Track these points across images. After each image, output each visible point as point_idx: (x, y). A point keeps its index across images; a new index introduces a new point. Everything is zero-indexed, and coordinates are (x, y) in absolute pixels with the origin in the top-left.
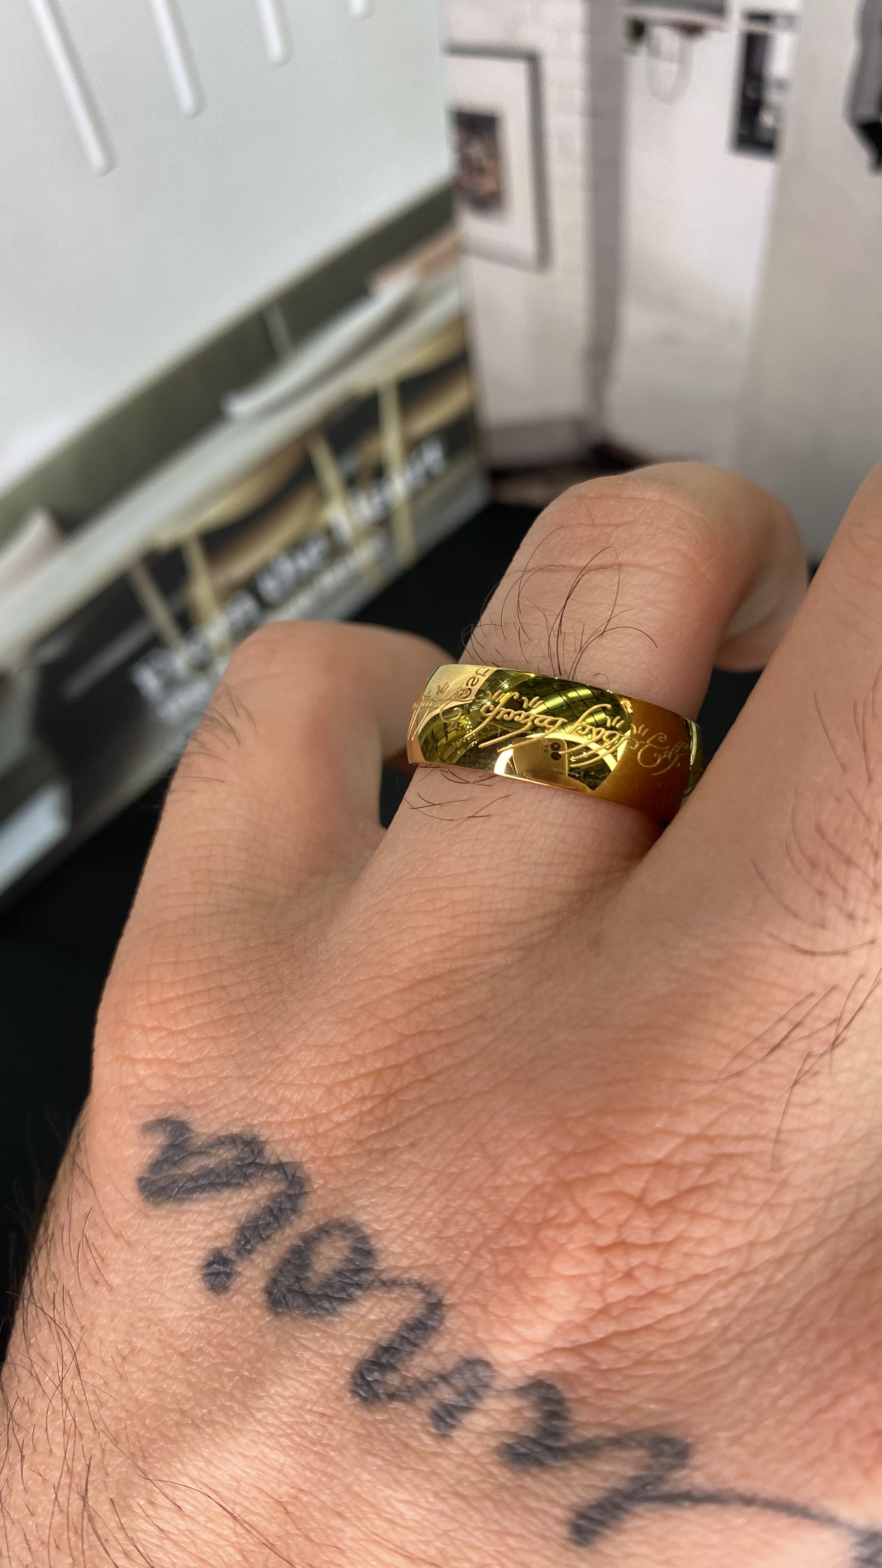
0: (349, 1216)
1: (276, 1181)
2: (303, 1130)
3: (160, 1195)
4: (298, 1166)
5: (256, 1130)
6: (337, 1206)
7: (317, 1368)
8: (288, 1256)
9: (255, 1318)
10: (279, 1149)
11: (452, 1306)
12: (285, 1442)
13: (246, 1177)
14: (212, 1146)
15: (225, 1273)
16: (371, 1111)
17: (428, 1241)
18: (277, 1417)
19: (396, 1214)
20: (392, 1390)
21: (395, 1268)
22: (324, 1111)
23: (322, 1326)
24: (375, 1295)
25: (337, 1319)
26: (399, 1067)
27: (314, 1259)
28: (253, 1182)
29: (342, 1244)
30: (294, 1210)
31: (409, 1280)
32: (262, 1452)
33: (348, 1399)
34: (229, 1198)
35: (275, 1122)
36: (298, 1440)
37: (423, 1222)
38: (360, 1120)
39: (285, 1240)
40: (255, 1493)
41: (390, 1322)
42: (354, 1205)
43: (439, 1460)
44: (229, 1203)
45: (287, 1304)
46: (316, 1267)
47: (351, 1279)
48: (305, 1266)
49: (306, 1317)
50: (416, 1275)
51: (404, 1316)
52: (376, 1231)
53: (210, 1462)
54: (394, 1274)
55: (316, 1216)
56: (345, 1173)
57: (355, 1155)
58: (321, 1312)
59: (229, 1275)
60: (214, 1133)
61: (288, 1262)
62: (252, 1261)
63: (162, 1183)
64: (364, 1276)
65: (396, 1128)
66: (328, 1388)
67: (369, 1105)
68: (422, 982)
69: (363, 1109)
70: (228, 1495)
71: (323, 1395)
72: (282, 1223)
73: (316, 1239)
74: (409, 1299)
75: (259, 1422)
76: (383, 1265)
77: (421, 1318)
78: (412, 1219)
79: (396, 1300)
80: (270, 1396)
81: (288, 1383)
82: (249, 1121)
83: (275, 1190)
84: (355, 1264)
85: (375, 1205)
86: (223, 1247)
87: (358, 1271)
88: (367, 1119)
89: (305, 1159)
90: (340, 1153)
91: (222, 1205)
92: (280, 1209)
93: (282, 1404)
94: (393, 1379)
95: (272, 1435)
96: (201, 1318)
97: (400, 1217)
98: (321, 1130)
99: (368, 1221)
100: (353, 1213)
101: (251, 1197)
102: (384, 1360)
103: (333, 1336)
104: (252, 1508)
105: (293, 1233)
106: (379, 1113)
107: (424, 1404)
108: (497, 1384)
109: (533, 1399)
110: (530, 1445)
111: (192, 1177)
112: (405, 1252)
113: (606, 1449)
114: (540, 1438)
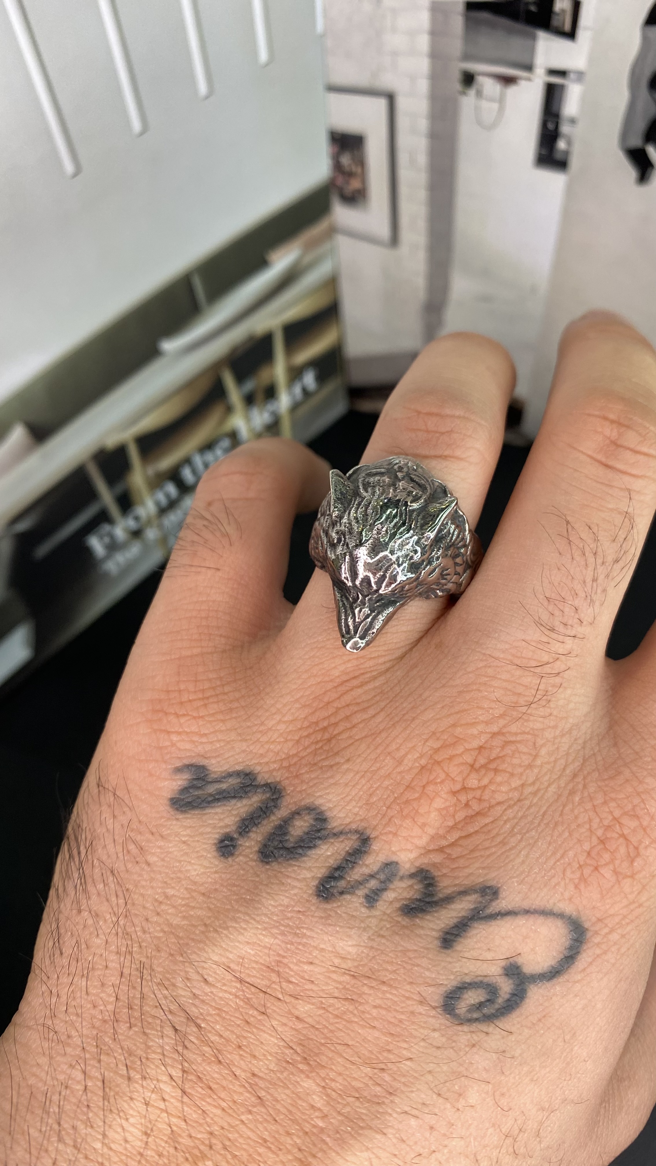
0: (312, 802)
1: (264, 792)
2: (281, 765)
3: (187, 807)
4: (279, 782)
5: (252, 768)
6: (303, 799)
7: (296, 887)
8: (273, 831)
9: (252, 867)
10: (267, 776)
11: (375, 838)
12: (275, 931)
13: (246, 793)
14: (223, 778)
15: (232, 845)
16: (321, 747)
17: (361, 807)
18: (269, 918)
20: (340, 890)
21: (341, 825)
22: (294, 753)
23: (297, 864)
24: (330, 842)
25: (305, 858)
27: (290, 829)
28: (250, 795)
29: (308, 818)
30: (276, 807)
31: (350, 830)
32: (259, 940)
33: (314, 900)
34: (235, 805)
35: (263, 762)
36: (283, 928)
37: (357, 798)
38: (315, 753)
39: (270, 822)
40: (254, 965)
41: (339, 854)
42: (313, 796)
43: (370, 919)
44: (235, 807)
45: (274, 856)
46: (292, 833)
47: (314, 835)
48: (285, 834)
49: (288, 860)
50: (354, 826)
51: (347, 849)
52: (329, 808)
53: (227, 950)
54: (340, 829)
55: (290, 806)
56: (307, 781)
57: (312, 771)
58: (297, 856)
59: (234, 847)
60: (225, 771)
61: (274, 833)
62: (249, 837)
63: (190, 800)
64: (323, 832)
65: (336, 754)
66: (302, 896)
67: (320, 744)
69: (317, 747)
70: (236, 968)
71: (299, 901)
72: (268, 814)
73: (291, 818)
74: (350, 839)
75: (258, 922)
76: (335, 824)
77: (357, 848)
79: (342, 841)
80: (264, 907)
81: (276, 897)
82: (248, 762)
83: (264, 797)
84: (316, 827)
85: (328, 793)
86: (230, 831)
87: (319, 831)
88: (319, 752)
89: (282, 779)
90: (304, 771)
91: (230, 808)
92: (266, 807)
93: (273, 910)
94: (342, 884)
95: (265, 929)
96: (215, 872)
97: (342, 798)
98: (292, 762)
99: (324, 803)
100: (315, 800)
101: (249, 803)
102: (336, 875)
103: (305, 868)
104: (251, 973)
105: (276, 818)
106: (326, 749)
107: (361, 892)
108: (401, 873)
109: (419, 878)
110: (418, 903)
111: (211, 795)
112: (347, 815)
113: (458, 897)
114: (423, 898)
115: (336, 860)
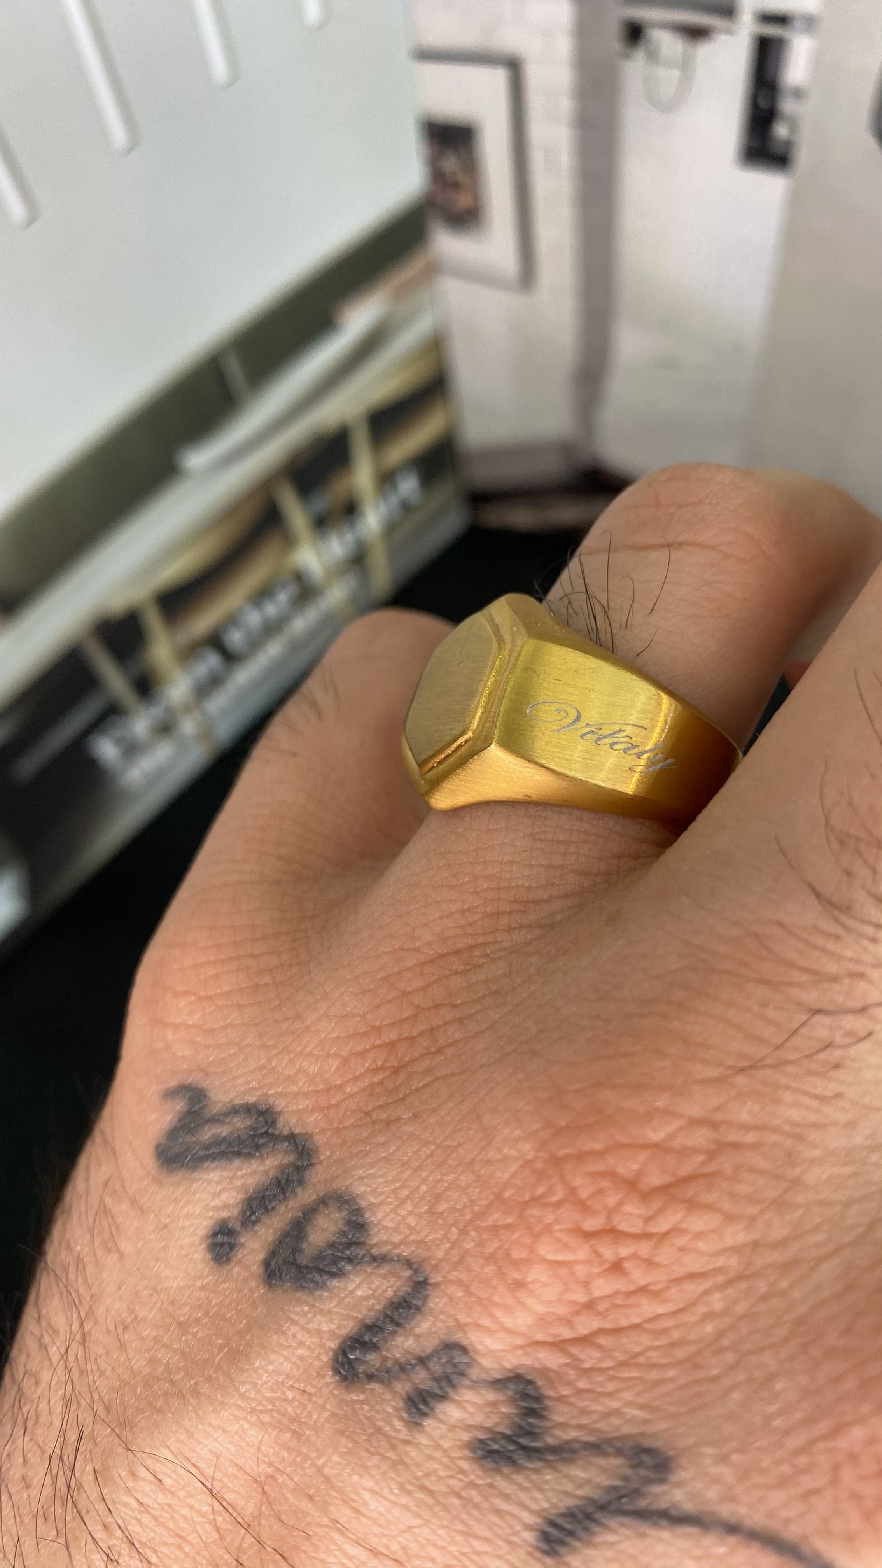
0: (347, 1187)
1: (286, 1152)
2: (317, 1102)
3: (176, 1162)
4: (309, 1137)
5: (271, 1101)
6: (338, 1177)
7: (302, 1343)
8: (288, 1228)
9: (251, 1290)
10: (292, 1120)
11: (437, 1285)
12: (265, 1418)
13: (258, 1147)
14: (226, 1115)
15: (229, 1244)
16: (381, 1083)
17: (420, 1216)
18: (259, 1392)
19: (392, 1187)
20: (369, 1370)
21: (386, 1243)
22: (339, 1082)
23: (309, 1300)
24: (365, 1271)
25: (325, 1294)
26: (411, 1039)
27: (310, 1230)
28: (264, 1152)
29: (338, 1215)
30: (299, 1182)
31: (398, 1256)
32: (242, 1428)
33: (330, 1377)
34: (239, 1169)
35: (289, 1093)
36: (278, 1417)
37: (417, 1196)
38: (370, 1091)
39: (288, 1212)
40: (233, 1469)
41: (377, 1299)
42: (353, 1176)
43: (408, 1449)
44: (239, 1174)
45: (281, 1276)
46: (311, 1239)
47: (342, 1252)
48: (301, 1238)
49: (296, 1289)
50: (405, 1251)
51: (390, 1293)
52: (371, 1204)
53: (191, 1435)
54: (385, 1249)
55: (318, 1187)
56: (349, 1143)
57: (361, 1125)
58: (312, 1285)
59: (232, 1247)
60: (230, 1101)
61: (288, 1232)
62: (255, 1233)
63: (177, 1150)
64: (356, 1251)
65: (403, 1099)
66: (311, 1365)
67: (381, 1076)
68: (442, 956)
69: (374, 1080)
70: (208, 1469)
71: (306, 1371)
72: (287, 1195)
73: (315, 1210)
74: (397, 1276)
75: (241, 1395)
76: (375, 1240)
77: (406, 1296)
78: (407, 1193)
79: (384, 1277)
80: (254, 1370)
81: (273, 1357)
82: (265, 1091)
83: (285, 1161)
84: (347, 1237)
85: (372, 1176)
86: (230, 1218)
87: (350, 1244)
88: (377, 1090)
89: (315, 1131)
90: (349, 1124)
91: (231, 1175)
92: (287, 1180)
93: (265, 1378)
94: (374, 1359)
95: (253, 1410)
96: (202, 1287)
97: (395, 1191)
98: (333, 1101)
99: (364, 1192)
100: (351, 1184)
101: (261, 1168)
102: (367, 1339)
103: (321, 1311)
104: (230, 1485)
105: (296, 1204)
106: (389, 1085)
107: (402, 1387)
109: (510, 1393)
110: (503, 1442)
111: (205, 1145)
112: (398, 1227)
113: (583, 1453)
114: (515, 1435)
115: (370, 1310)
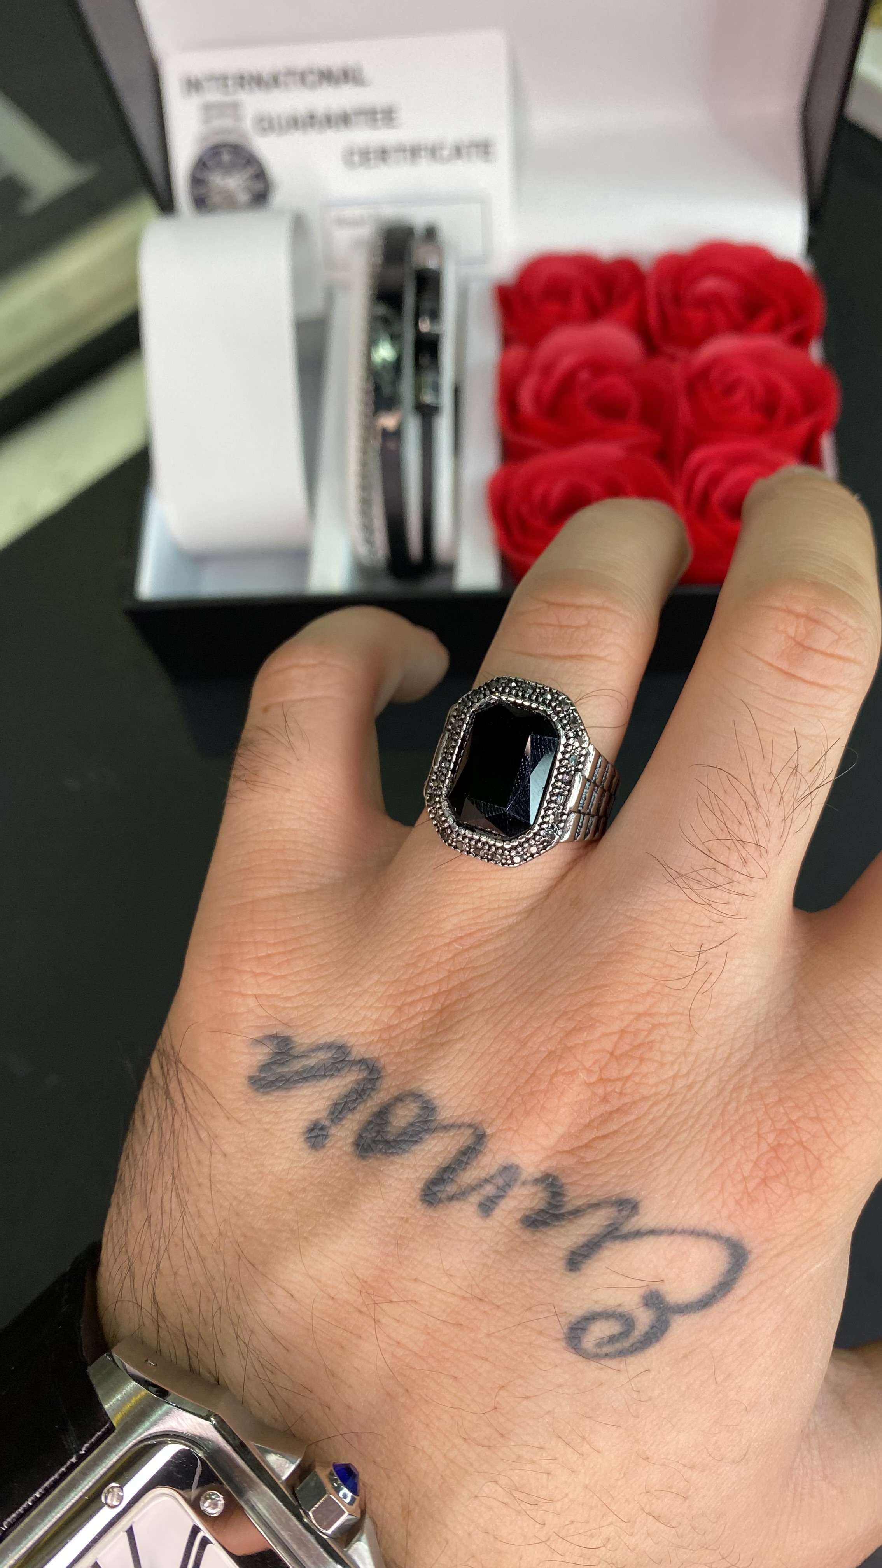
0: (419, 1087)
1: (360, 1071)
2: (380, 1036)
3: (270, 1087)
4: (378, 1059)
5: (345, 1039)
6: (408, 1082)
7: (397, 1189)
8: (371, 1119)
9: (346, 1162)
10: (363, 1050)
11: (492, 1135)
12: (373, 1240)
13: (339, 1070)
14: (313, 1051)
15: (323, 1135)
16: (430, 1020)
17: (476, 1096)
18: (366, 1224)
19: (452, 1082)
20: (449, 1195)
21: (452, 1117)
22: (396, 1022)
23: (399, 1160)
24: (438, 1136)
25: (409, 1155)
26: (449, 992)
27: (392, 1118)
28: (343, 1072)
29: (413, 1106)
30: (373, 1089)
31: (463, 1123)
33: (419, 1205)
34: (326, 1085)
35: (358, 1033)
36: (383, 1237)
37: (472, 1085)
38: (422, 1026)
39: (367, 1108)
41: (448, 1151)
42: (420, 1080)
43: (484, 1232)
44: (326, 1088)
45: (371, 1150)
46: (394, 1123)
47: (420, 1127)
48: (384, 1123)
49: (388, 1156)
50: (467, 1119)
51: (458, 1146)
52: (438, 1095)
54: (451, 1121)
55: (392, 1090)
56: (412, 1061)
57: (418, 1048)
58: (399, 1152)
59: (325, 1137)
60: (312, 1044)
61: (371, 1123)
62: (342, 1125)
63: (271, 1079)
64: (431, 1124)
65: (449, 1029)
66: (405, 1200)
67: (429, 1016)
68: (462, 938)
69: (425, 1019)
71: (402, 1205)
72: (365, 1098)
73: (392, 1105)
74: (463, 1134)
76: (443, 1116)
77: (470, 1146)
78: (464, 1084)
79: (452, 1137)
80: (361, 1211)
81: (374, 1200)
82: (340, 1033)
83: (359, 1077)
84: (423, 1118)
85: (438, 1078)
86: (320, 1118)
87: (425, 1122)
88: (429, 1025)
89: (381, 1055)
90: (408, 1048)
91: (320, 1090)
92: (363, 1089)
93: (371, 1215)
94: (452, 1188)
96: (304, 1167)
97: (454, 1084)
98: (393, 1035)
99: (432, 1089)
101: (343, 1083)
102: (444, 1177)
103: (409, 1166)
105: (374, 1103)
106: (437, 1021)
107: (475, 1198)
108: (524, 1176)
109: (544, 1185)
110: (541, 1214)
111: (297, 1073)
112: (459, 1105)
113: (589, 1210)
114: (548, 1209)
115: (445, 1158)
